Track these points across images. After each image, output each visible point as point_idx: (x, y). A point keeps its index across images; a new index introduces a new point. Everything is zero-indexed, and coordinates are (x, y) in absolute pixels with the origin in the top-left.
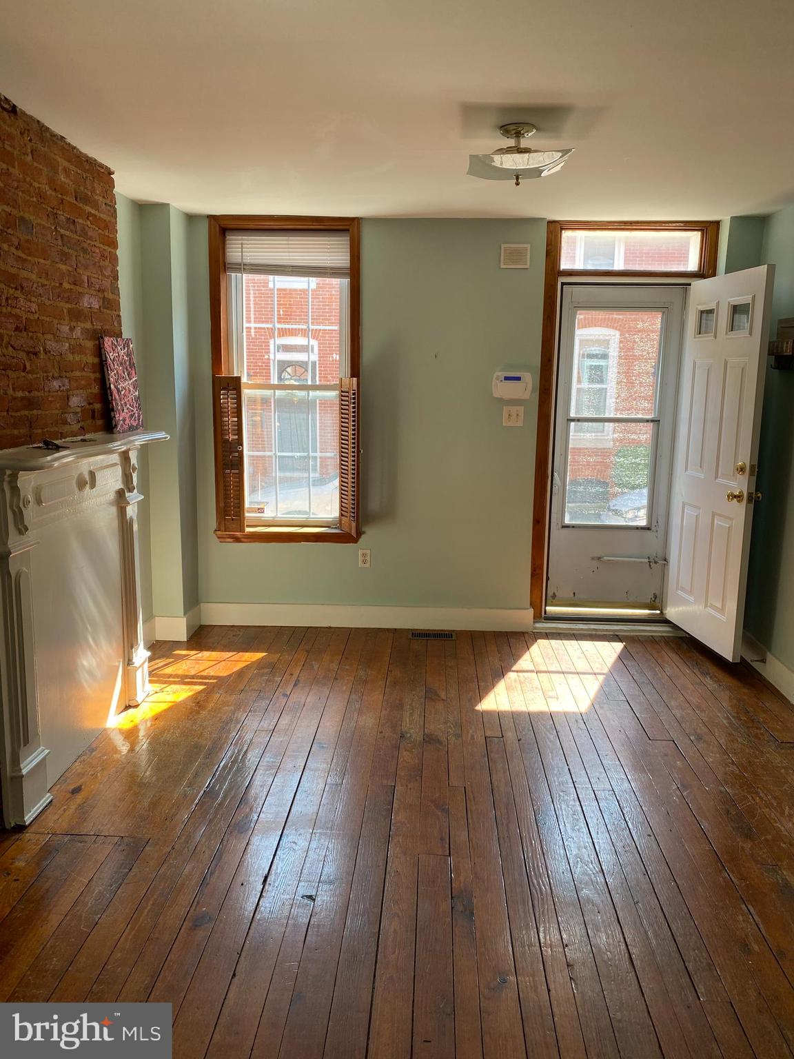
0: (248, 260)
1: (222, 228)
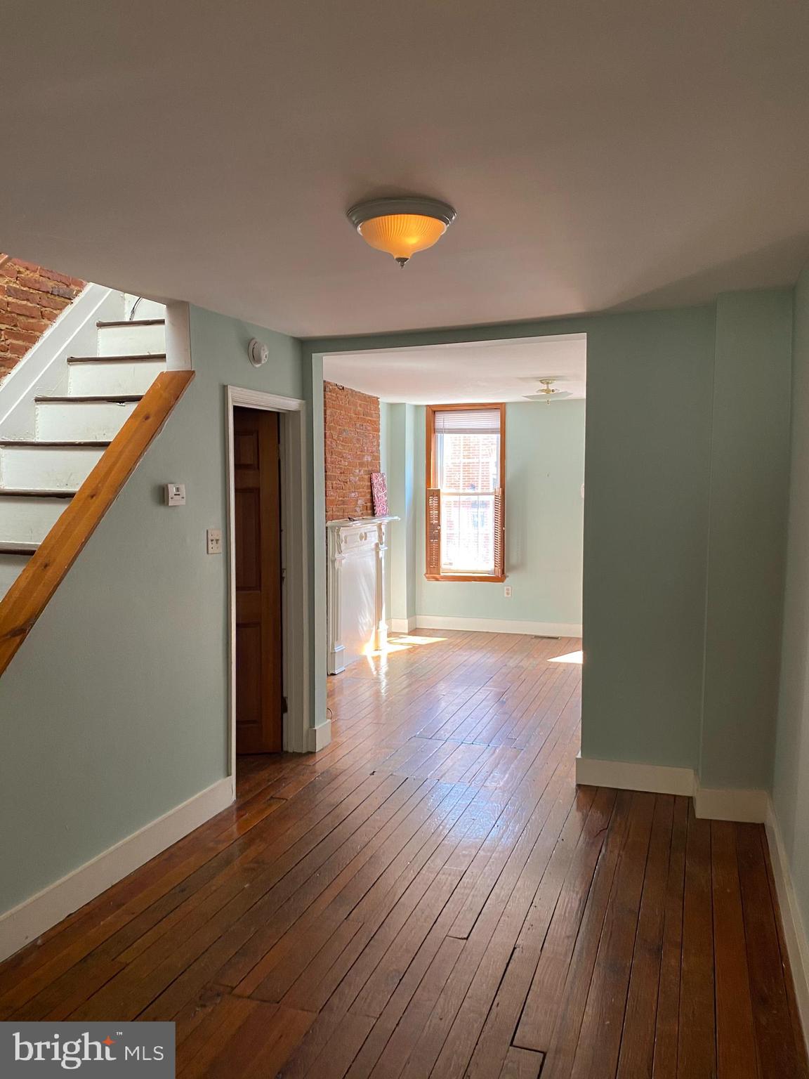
0: (447, 427)
1: (433, 411)
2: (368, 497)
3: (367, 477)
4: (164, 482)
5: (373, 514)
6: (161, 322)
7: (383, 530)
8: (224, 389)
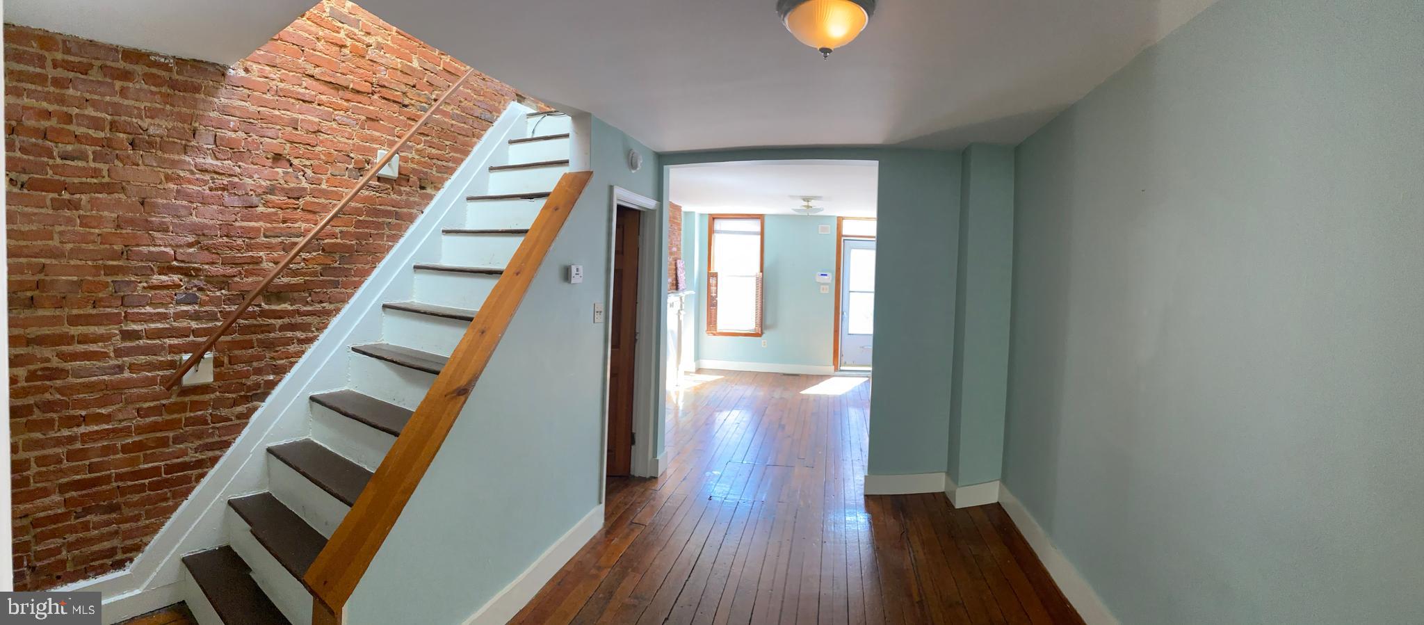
1: (713, 218)
2: (674, 276)
3: (674, 262)
4: (567, 263)
5: (677, 289)
6: (567, 136)
7: (683, 301)
8: (611, 188)
